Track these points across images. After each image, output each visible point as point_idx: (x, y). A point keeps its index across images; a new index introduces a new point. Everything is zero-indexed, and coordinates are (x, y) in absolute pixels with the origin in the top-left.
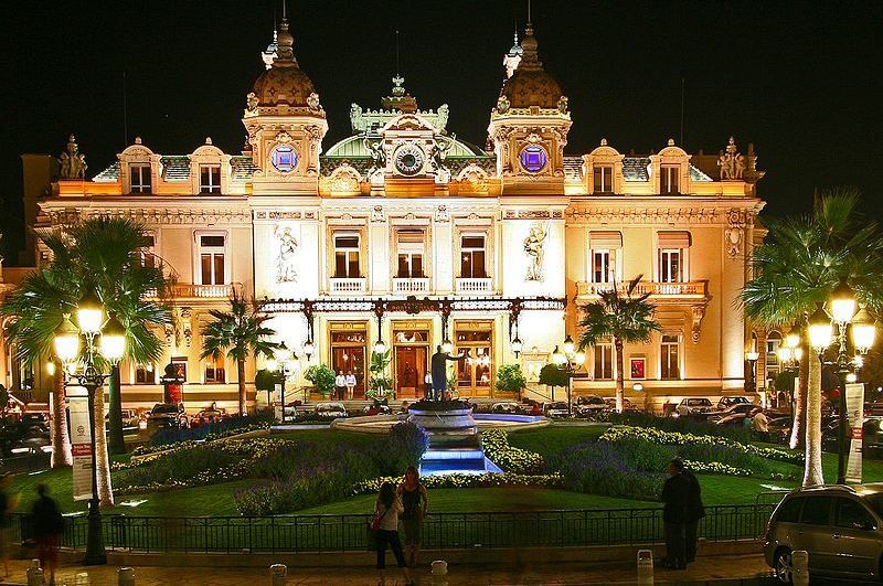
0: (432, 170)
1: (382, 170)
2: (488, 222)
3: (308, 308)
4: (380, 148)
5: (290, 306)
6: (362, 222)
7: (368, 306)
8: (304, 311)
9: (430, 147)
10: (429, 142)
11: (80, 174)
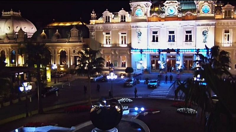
0: (177, 13)
1: (164, 14)
2: (193, 27)
3: (141, 51)
4: (163, 8)
5: (137, 51)
6: (159, 27)
7: (157, 51)
8: (140, 52)
9: (177, 7)
10: (177, 6)
11: (95, 18)
